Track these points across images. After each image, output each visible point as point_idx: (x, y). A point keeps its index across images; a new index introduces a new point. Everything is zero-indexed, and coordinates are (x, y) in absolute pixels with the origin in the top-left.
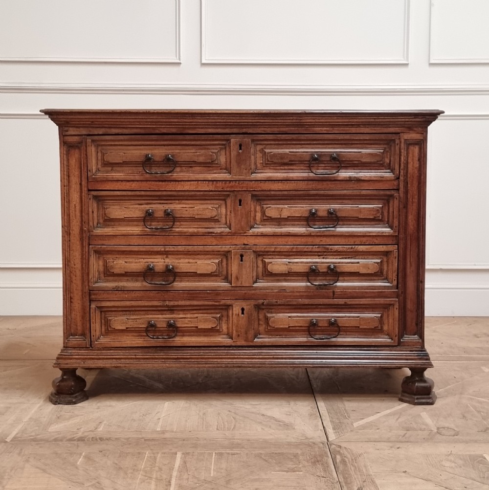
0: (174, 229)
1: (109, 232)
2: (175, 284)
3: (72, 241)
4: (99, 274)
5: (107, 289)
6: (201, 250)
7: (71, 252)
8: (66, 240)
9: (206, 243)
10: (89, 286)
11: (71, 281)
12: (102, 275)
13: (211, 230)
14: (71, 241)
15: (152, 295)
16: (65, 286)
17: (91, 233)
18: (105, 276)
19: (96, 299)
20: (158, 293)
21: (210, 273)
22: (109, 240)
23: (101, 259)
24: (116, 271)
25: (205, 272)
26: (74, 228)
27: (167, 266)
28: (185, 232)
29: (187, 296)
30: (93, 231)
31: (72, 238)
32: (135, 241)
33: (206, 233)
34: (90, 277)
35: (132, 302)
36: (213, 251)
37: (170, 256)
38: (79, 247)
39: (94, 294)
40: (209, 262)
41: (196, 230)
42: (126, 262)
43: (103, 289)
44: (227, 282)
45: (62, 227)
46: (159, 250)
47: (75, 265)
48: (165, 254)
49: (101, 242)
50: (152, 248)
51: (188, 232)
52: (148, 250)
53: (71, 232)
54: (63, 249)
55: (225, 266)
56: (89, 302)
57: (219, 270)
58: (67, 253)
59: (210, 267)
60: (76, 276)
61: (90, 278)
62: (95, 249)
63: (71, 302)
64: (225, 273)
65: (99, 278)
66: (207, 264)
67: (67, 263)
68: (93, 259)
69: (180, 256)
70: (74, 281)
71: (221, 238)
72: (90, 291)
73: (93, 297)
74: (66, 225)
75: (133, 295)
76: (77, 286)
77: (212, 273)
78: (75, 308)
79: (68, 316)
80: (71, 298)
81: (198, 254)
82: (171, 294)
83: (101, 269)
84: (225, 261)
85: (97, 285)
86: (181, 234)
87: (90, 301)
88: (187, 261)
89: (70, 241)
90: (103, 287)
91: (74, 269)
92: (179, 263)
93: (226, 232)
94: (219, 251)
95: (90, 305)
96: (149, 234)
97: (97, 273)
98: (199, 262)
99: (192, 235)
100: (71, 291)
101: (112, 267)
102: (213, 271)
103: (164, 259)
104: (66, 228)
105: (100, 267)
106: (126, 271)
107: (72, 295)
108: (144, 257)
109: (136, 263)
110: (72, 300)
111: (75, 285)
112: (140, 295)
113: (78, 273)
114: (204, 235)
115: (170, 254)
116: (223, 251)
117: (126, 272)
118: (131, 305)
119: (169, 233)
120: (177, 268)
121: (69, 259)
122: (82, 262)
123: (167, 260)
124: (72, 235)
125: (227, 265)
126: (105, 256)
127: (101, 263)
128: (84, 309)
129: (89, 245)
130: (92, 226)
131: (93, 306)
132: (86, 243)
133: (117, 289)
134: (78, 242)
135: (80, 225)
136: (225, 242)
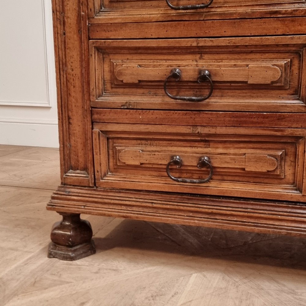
0: (213, 10)
1: (116, 19)
2: (212, 100)
3: (68, 34)
4: (104, 84)
5: (113, 106)
6: (257, 43)
7: (68, 51)
8: (59, 32)
9: (264, 32)
10: (90, 101)
11: (69, 94)
12: (108, 86)
13: (276, 9)
14: (66, 34)
15: (176, 116)
16: (60, 100)
17: (91, 19)
18: (112, 88)
19: (100, 119)
20: (186, 114)
21: (269, 82)
22: (115, 31)
23: (107, 60)
24: (127, 79)
25: (262, 81)
26: (69, 15)
27: (200, 72)
28: (231, 14)
29: (229, 121)
30: (93, 18)
31: (67, 30)
32: (153, 31)
33: (266, 13)
34: (91, 88)
35: (148, 126)
36: (277, 45)
37: (206, 56)
38: (77, 43)
39: (97, 113)
40: (269, 64)
41: (249, 10)
42: (140, 66)
43: (109, 106)
44: (298, 99)
45: (53, 12)
46: (189, 45)
47: (73, 70)
48: (199, 53)
49: (104, 35)
50: (178, 42)
51: (235, 13)
52: (172, 45)
53: (66, 20)
54: (55, 46)
55: (296, 71)
56: (90, 123)
57: (285, 79)
58: (60, 52)
59: (270, 73)
60: (74, 87)
61: (91, 90)
62: (98, 45)
63: (69, 123)
64: (295, 83)
65: (105, 90)
66: (265, 67)
67: (61, 66)
68: (95, 61)
69: (222, 56)
70: (73, 94)
71: (293, 21)
72: (92, 108)
73: (95, 116)
74: (58, 8)
75: (150, 116)
76: (77, 100)
77: (273, 82)
78: (75, 132)
79: (65, 141)
80: (69, 118)
81: (252, 52)
82: (205, 116)
83: (107, 76)
84: (296, 62)
85: (100, 100)
86: (225, 18)
87: (92, 123)
88: (233, 63)
89: (64, 34)
90: (109, 103)
91: (71, 77)
92: (219, 66)
93: (302, 11)
94: (287, 45)
95: (92, 129)
96: (174, 18)
97: (101, 83)
98: (252, 64)
99: (244, 18)
100: (70, 107)
101: (120, 73)
102: (275, 80)
103: (197, 61)
104: (58, 13)
105: (105, 73)
106: (140, 79)
107: (70, 114)
108: (166, 57)
109: (154, 66)
110: (71, 121)
111: (73, 100)
112: (161, 116)
113: (78, 83)
114: (263, 16)
115: (206, 53)
116: (294, 45)
117: (140, 81)
118: (147, 130)
119: (206, 16)
120: (215, 75)
121: (64, 61)
122: (81, 66)
123: (201, 63)
124: (67, 25)
125: (299, 69)
126: (111, 56)
127: (107, 68)
128: (85, 133)
129: (89, 39)
130: (93, 9)
131: (96, 130)
132: (84, 37)
133: (128, 107)
134: (75, 36)
135: (77, 9)
136: (300, 27)
